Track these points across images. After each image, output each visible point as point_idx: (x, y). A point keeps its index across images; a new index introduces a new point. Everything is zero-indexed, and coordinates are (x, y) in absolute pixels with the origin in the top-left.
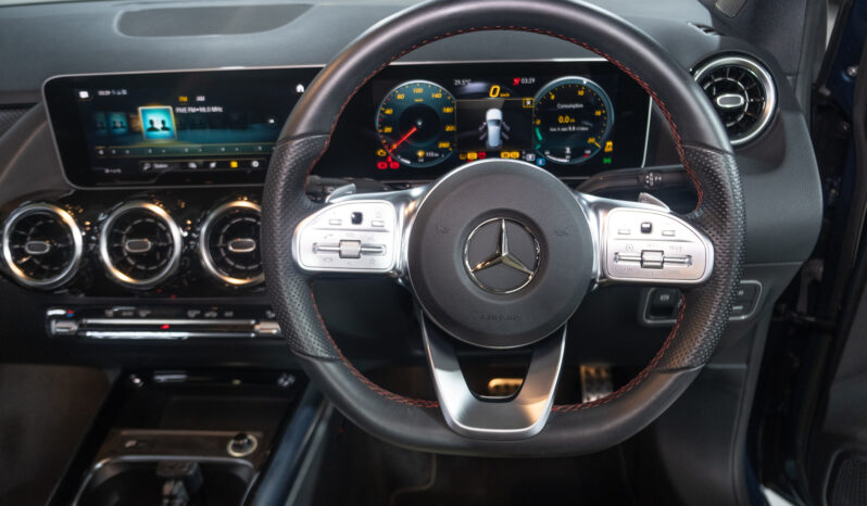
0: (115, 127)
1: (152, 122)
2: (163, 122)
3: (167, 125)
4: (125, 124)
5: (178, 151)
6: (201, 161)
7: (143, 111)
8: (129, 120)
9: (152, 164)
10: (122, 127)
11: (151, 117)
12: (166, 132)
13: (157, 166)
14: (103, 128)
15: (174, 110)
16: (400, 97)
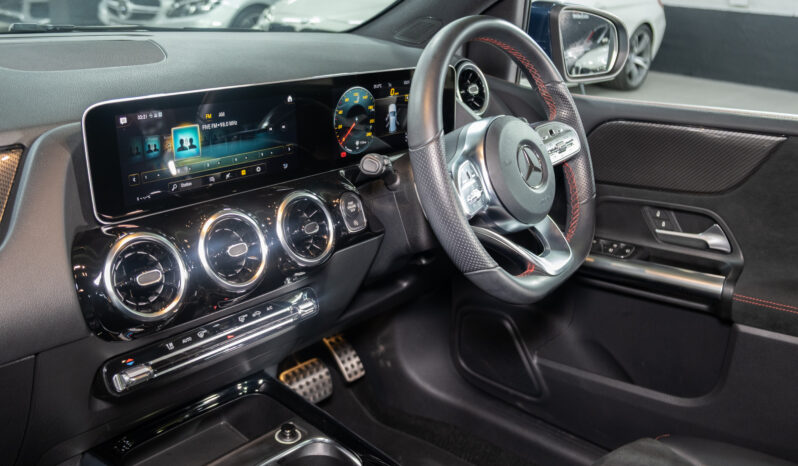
0: (150, 151)
1: (182, 141)
2: (191, 140)
3: (194, 143)
4: (158, 147)
5: (202, 167)
6: (219, 174)
7: (175, 132)
8: (162, 142)
9: (179, 184)
10: (156, 150)
11: (181, 136)
12: (193, 150)
13: (183, 185)
14: (138, 153)
15: (201, 127)
16: (347, 100)
